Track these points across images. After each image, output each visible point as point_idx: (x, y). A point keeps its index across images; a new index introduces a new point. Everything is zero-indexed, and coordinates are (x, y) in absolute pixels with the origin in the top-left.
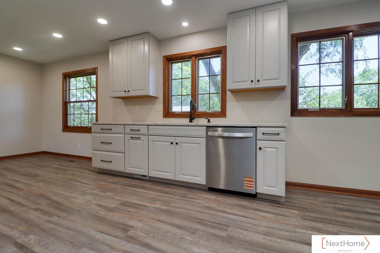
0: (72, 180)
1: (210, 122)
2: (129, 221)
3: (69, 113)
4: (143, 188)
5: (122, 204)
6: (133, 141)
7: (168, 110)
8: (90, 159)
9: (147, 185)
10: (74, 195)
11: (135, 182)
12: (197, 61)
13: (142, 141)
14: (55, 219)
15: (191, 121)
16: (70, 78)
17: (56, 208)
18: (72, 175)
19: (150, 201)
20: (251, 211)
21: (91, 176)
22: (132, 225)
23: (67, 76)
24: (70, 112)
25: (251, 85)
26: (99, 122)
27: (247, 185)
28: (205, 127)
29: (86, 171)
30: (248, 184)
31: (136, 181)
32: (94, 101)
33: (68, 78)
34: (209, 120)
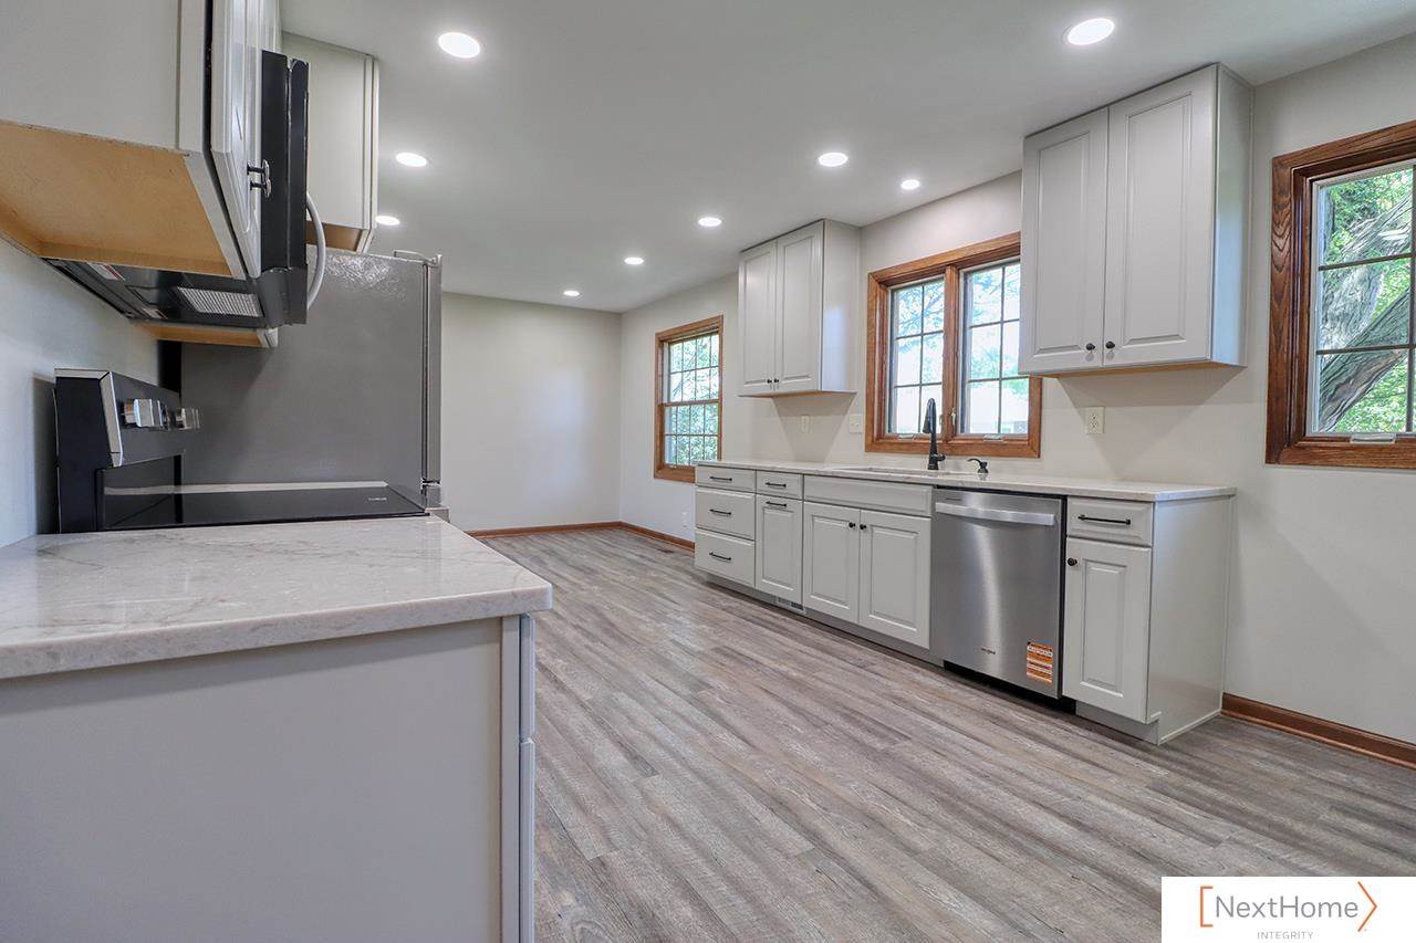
0: (651, 589)
1: (987, 471)
2: (711, 677)
3: (667, 432)
4: (782, 630)
5: (717, 650)
6: (774, 512)
7: (880, 431)
8: (691, 546)
9: (794, 626)
10: (643, 617)
11: (769, 615)
12: (962, 280)
13: (789, 515)
14: (599, 647)
15: (933, 464)
16: (671, 343)
17: (606, 631)
18: (655, 579)
19: (775, 658)
20: (1009, 734)
21: (691, 588)
22: (711, 684)
23: (665, 341)
24: (670, 429)
25: (1090, 358)
26: (724, 462)
27: (1033, 667)
28: (930, 487)
29: (685, 577)
30: (1037, 665)
31: (775, 614)
32: (714, 401)
33: (666, 345)
34: (983, 465)
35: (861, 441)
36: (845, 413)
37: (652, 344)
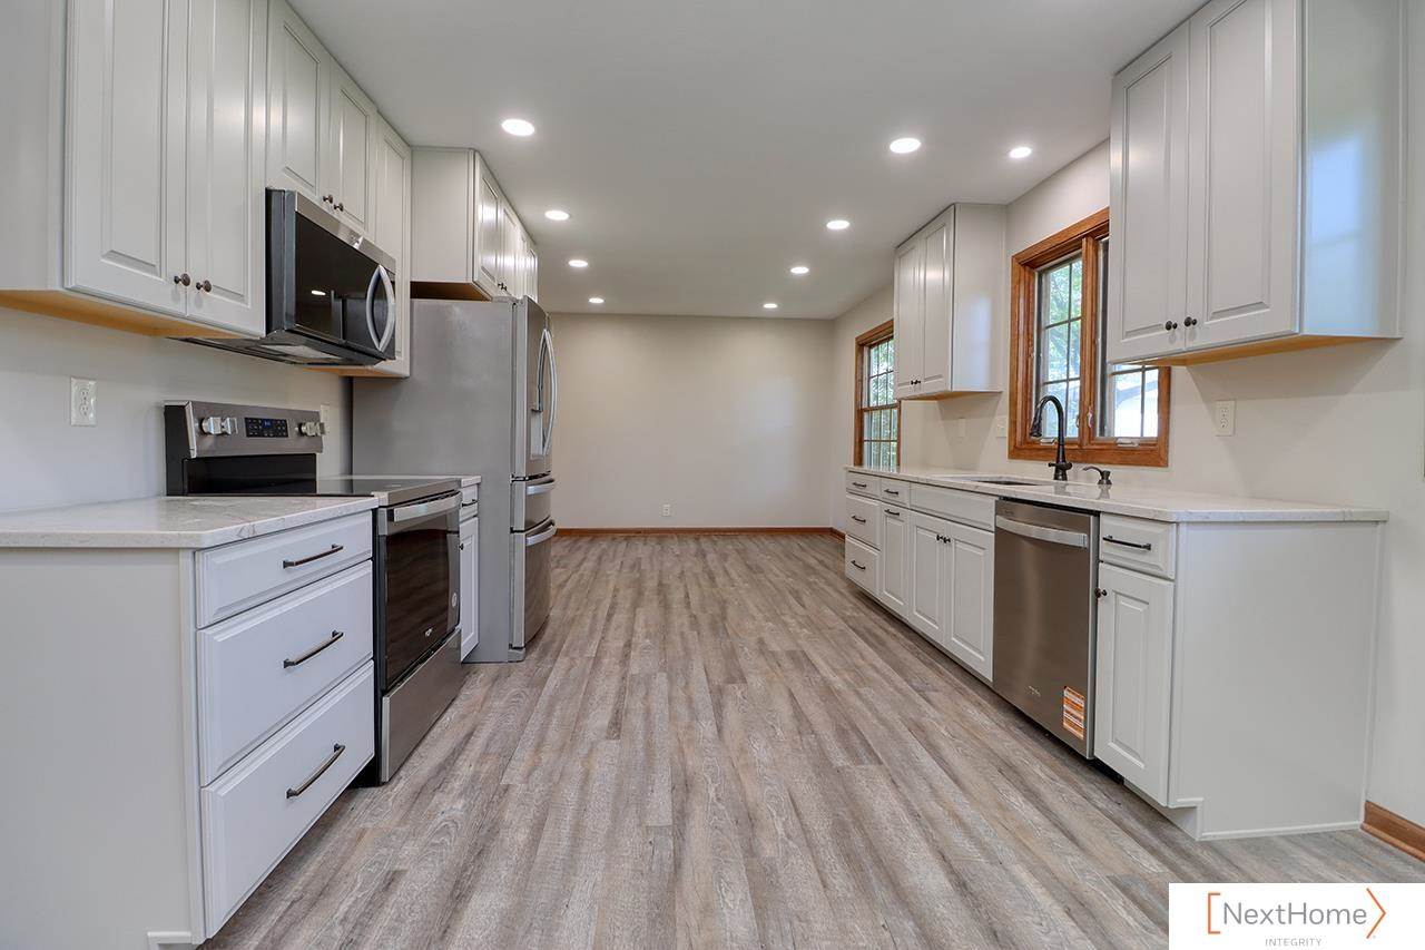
1: (1109, 483)
3: (864, 438)
6: (892, 521)
7: (1025, 435)
13: (901, 525)
15: (1057, 474)
16: (871, 347)
23: (865, 344)
24: (868, 435)
27: (1068, 716)
28: (996, 499)
30: (1072, 715)
32: (891, 407)
33: (866, 349)
34: (1105, 475)
35: (1004, 447)
36: (993, 415)
37: (852, 347)
